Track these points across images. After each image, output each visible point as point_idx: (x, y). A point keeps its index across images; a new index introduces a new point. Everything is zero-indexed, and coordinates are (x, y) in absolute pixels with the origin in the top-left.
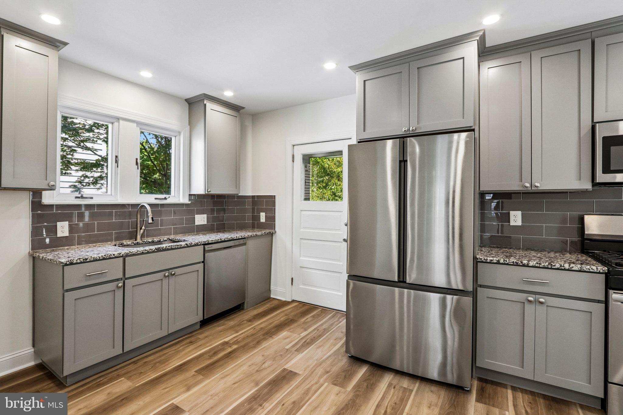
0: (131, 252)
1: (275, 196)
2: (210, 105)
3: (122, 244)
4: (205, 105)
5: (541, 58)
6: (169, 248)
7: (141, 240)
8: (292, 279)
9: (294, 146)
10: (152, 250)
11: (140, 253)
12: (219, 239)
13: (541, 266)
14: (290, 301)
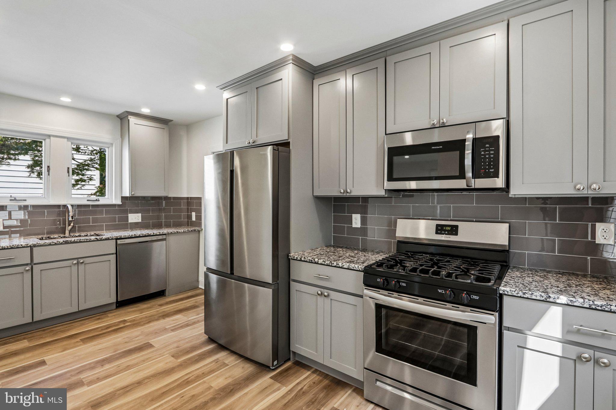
0: (39, 243)
1: (201, 198)
2: (132, 120)
3: (48, 237)
4: (129, 120)
5: (353, 75)
6: (77, 241)
7: (70, 234)
9: (214, 153)
10: (60, 242)
11: (47, 244)
12: (133, 235)
13: (325, 264)
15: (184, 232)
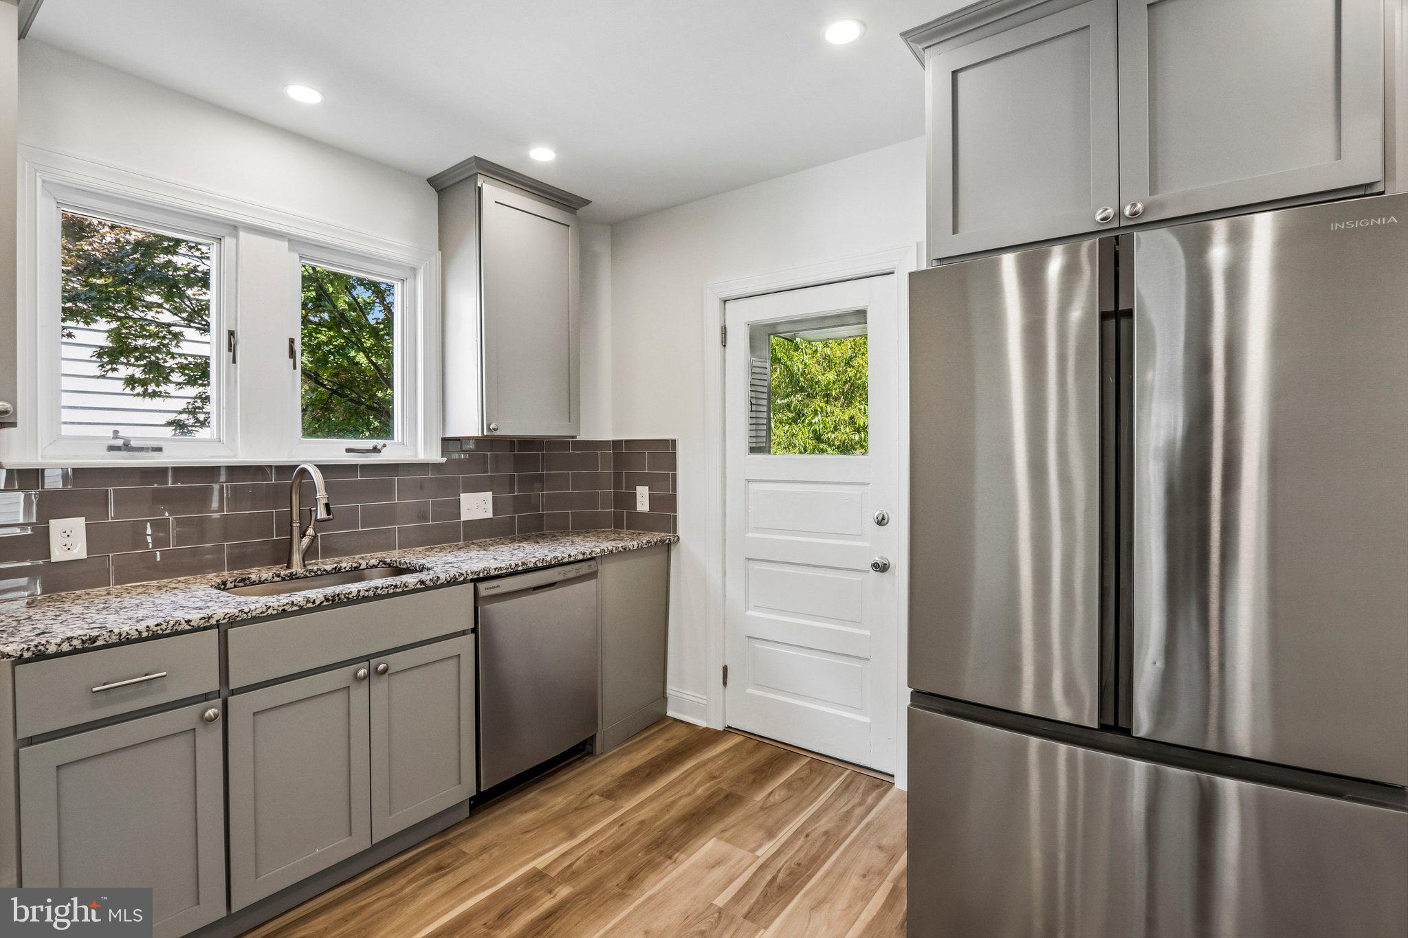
0: (246, 610)
1: (674, 441)
2: (491, 191)
3: (243, 580)
4: (480, 189)
6: (367, 594)
7: (305, 566)
8: (725, 669)
9: (725, 301)
10: (314, 602)
11: (275, 612)
12: (520, 564)
14: (720, 728)
15: (640, 549)
